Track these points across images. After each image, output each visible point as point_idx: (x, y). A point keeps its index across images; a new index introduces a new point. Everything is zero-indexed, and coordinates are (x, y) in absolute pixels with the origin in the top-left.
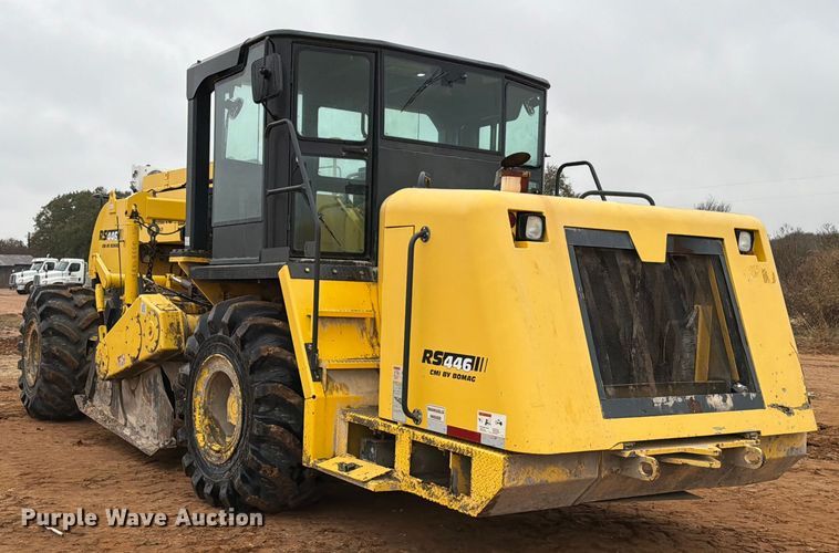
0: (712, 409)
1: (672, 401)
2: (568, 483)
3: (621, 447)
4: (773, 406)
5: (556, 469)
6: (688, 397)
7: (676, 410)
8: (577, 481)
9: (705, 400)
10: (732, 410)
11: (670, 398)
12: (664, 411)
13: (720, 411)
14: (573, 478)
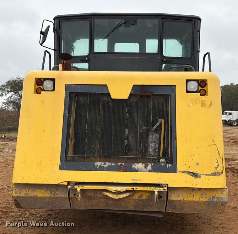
0: (135, 170)
1: (107, 164)
2: (50, 198)
3: (66, 184)
4: (184, 172)
5: (42, 191)
6: (119, 164)
7: (109, 169)
8: (56, 197)
9: (132, 166)
10: (150, 171)
11: (107, 163)
12: (101, 169)
13: (140, 171)
14: (53, 196)
